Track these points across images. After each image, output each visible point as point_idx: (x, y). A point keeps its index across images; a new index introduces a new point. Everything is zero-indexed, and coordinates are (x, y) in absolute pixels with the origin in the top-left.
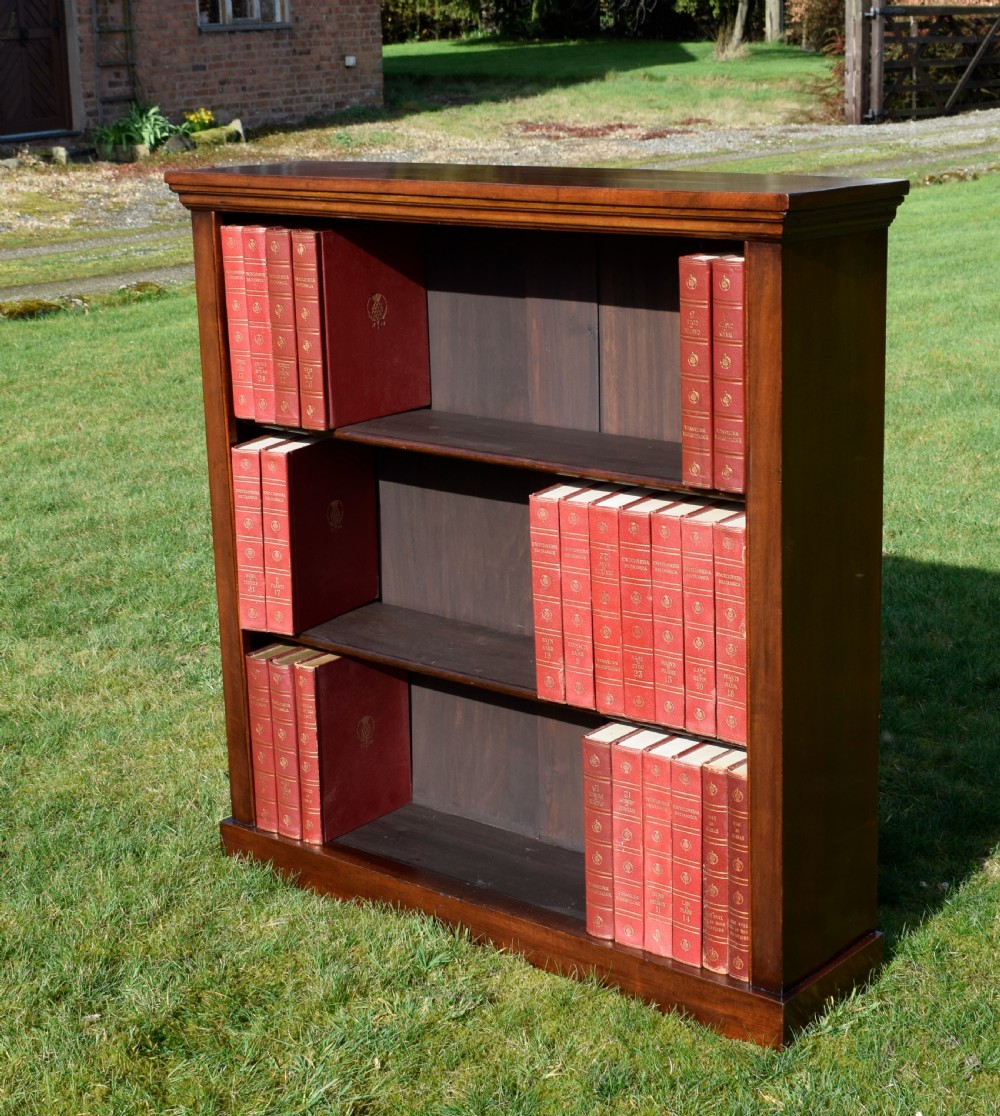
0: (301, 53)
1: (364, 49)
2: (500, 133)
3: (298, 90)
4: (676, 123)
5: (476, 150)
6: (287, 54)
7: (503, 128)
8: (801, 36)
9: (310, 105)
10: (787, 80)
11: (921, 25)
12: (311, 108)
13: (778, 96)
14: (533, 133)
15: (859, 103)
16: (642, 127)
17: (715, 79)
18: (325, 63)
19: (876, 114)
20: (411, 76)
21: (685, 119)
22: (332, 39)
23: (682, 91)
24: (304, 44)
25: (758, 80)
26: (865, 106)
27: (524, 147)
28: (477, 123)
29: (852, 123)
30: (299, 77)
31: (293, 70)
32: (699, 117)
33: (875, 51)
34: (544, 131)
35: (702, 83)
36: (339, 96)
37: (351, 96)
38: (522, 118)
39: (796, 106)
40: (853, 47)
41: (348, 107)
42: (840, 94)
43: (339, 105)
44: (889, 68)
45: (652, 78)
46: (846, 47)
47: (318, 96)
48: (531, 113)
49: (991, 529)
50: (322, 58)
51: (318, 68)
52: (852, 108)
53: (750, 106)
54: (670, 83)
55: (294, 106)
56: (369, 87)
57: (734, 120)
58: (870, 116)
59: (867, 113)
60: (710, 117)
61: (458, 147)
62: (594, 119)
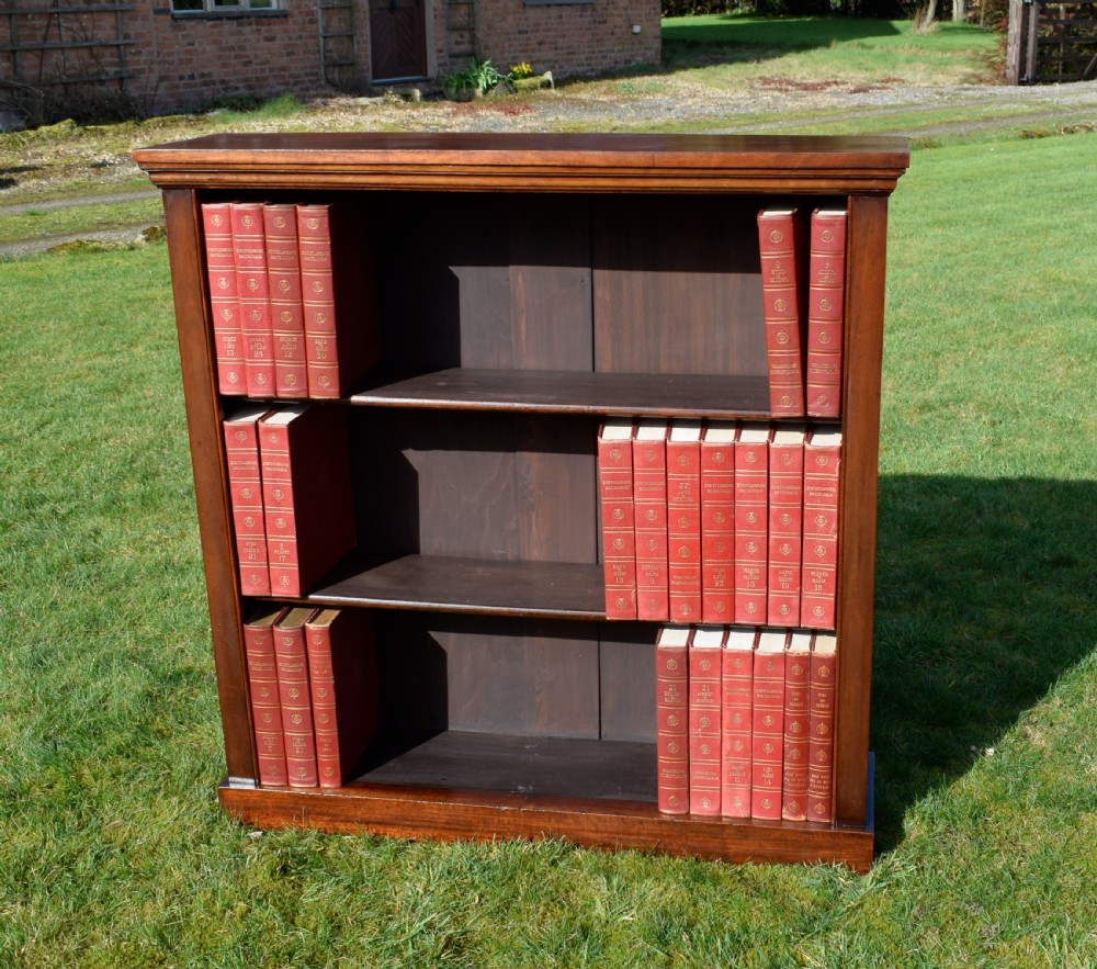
0: (600, 23)
1: (647, 20)
2: (744, 86)
3: (596, 50)
4: (878, 81)
6: (589, 22)
7: (747, 81)
8: (979, 17)
9: (605, 62)
10: (965, 50)
11: (1068, 11)
12: (606, 64)
13: (958, 62)
14: (769, 87)
15: (1017, 69)
16: (851, 83)
17: (910, 48)
18: (617, 30)
19: (1029, 77)
20: (684, 41)
21: (884, 78)
22: (624, 12)
23: (884, 57)
24: (602, 16)
25: (944, 50)
26: (1022, 71)
27: (762, 96)
28: (729, 78)
29: (1011, 84)
30: (598, 41)
31: (593, 35)
32: (896, 76)
33: (1032, 30)
34: (778, 85)
35: (901, 51)
36: (627, 55)
37: (637, 55)
38: (762, 75)
39: (970, 70)
40: (1015, 26)
41: (634, 63)
42: (1004, 62)
43: (627, 62)
44: (1041, 43)
45: (863, 46)
46: (1010, 26)
47: (612, 55)
48: (769, 71)
49: (1075, 423)
50: (615, 27)
51: (612, 34)
52: (1012, 73)
53: (935, 70)
54: (877, 50)
55: (593, 62)
56: (650, 49)
57: (922, 80)
58: (1025, 79)
59: (1023, 77)
60: (904, 78)
62: (816, 77)
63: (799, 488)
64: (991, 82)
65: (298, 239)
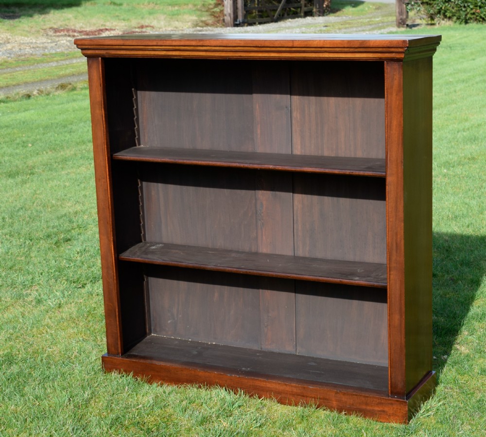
2: (41, 34)
4: (135, 28)
5: (32, 43)
7: (43, 31)
10: (187, 4)
13: (184, 13)
14: (60, 34)
15: (232, 16)
16: (118, 30)
17: (149, 4)
19: (241, 21)
21: (139, 25)
23: (133, 11)
25: (172, 5)
26: (235, 18)
27: (58, 41)
28: (27, 29)
29: (229, 26)
32: (147, 24)
34: (66, 33)
35: (142, 6)
38: (51, 26)
39: (195, 18)
42: (222, 11)
45: (115, 4)
48: (55, 23)
52: (228, 19)
53: (172, 18)
54: (125, 7)
57: (165, 26)
58: (238, 23)
59: (236, 21)
60: (152, 25)
61: (22, 42)
62: (90, 26)
64: (213, 25)
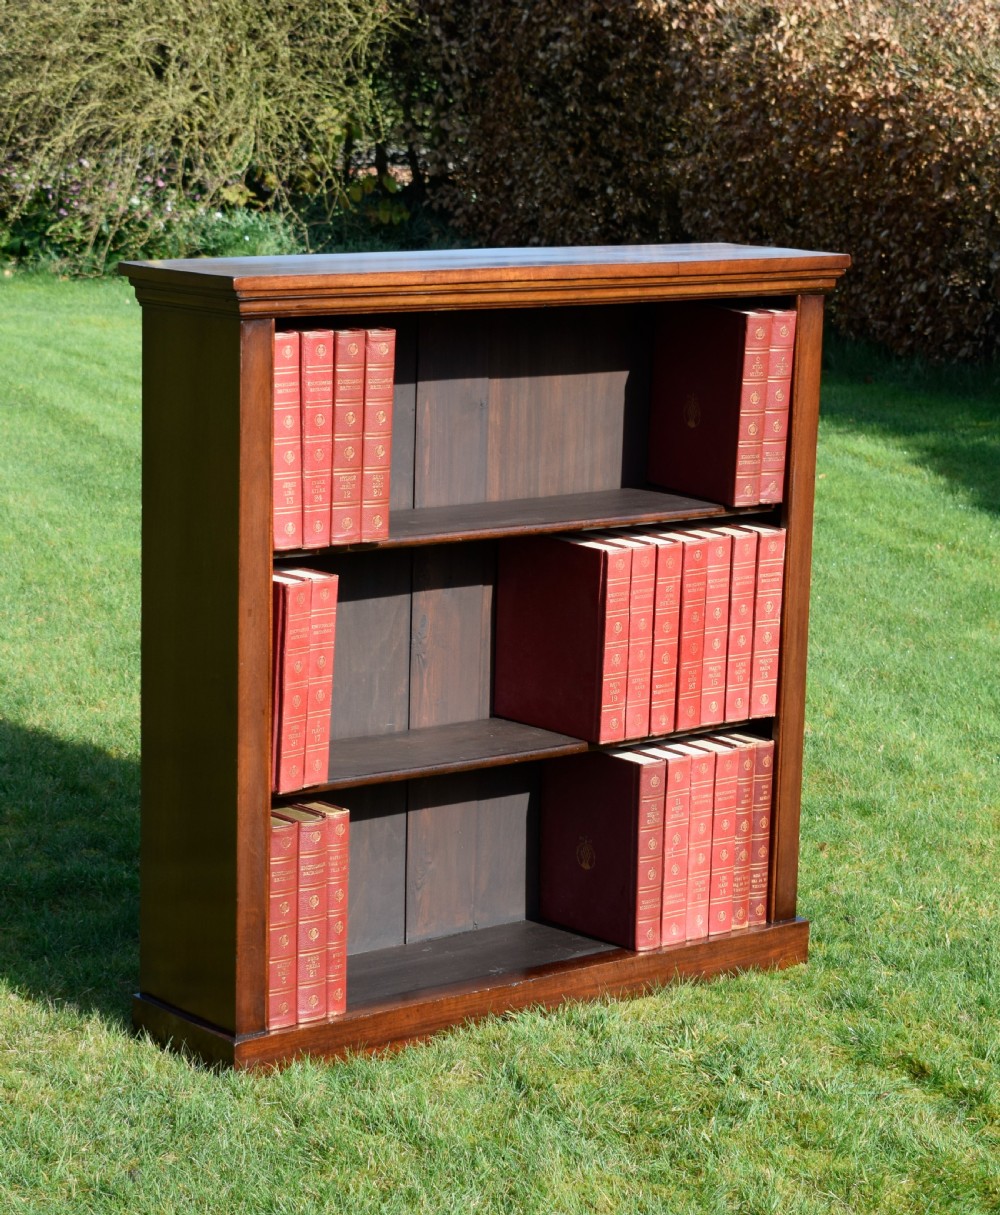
63: (753, 577)
65: (365, 367)
